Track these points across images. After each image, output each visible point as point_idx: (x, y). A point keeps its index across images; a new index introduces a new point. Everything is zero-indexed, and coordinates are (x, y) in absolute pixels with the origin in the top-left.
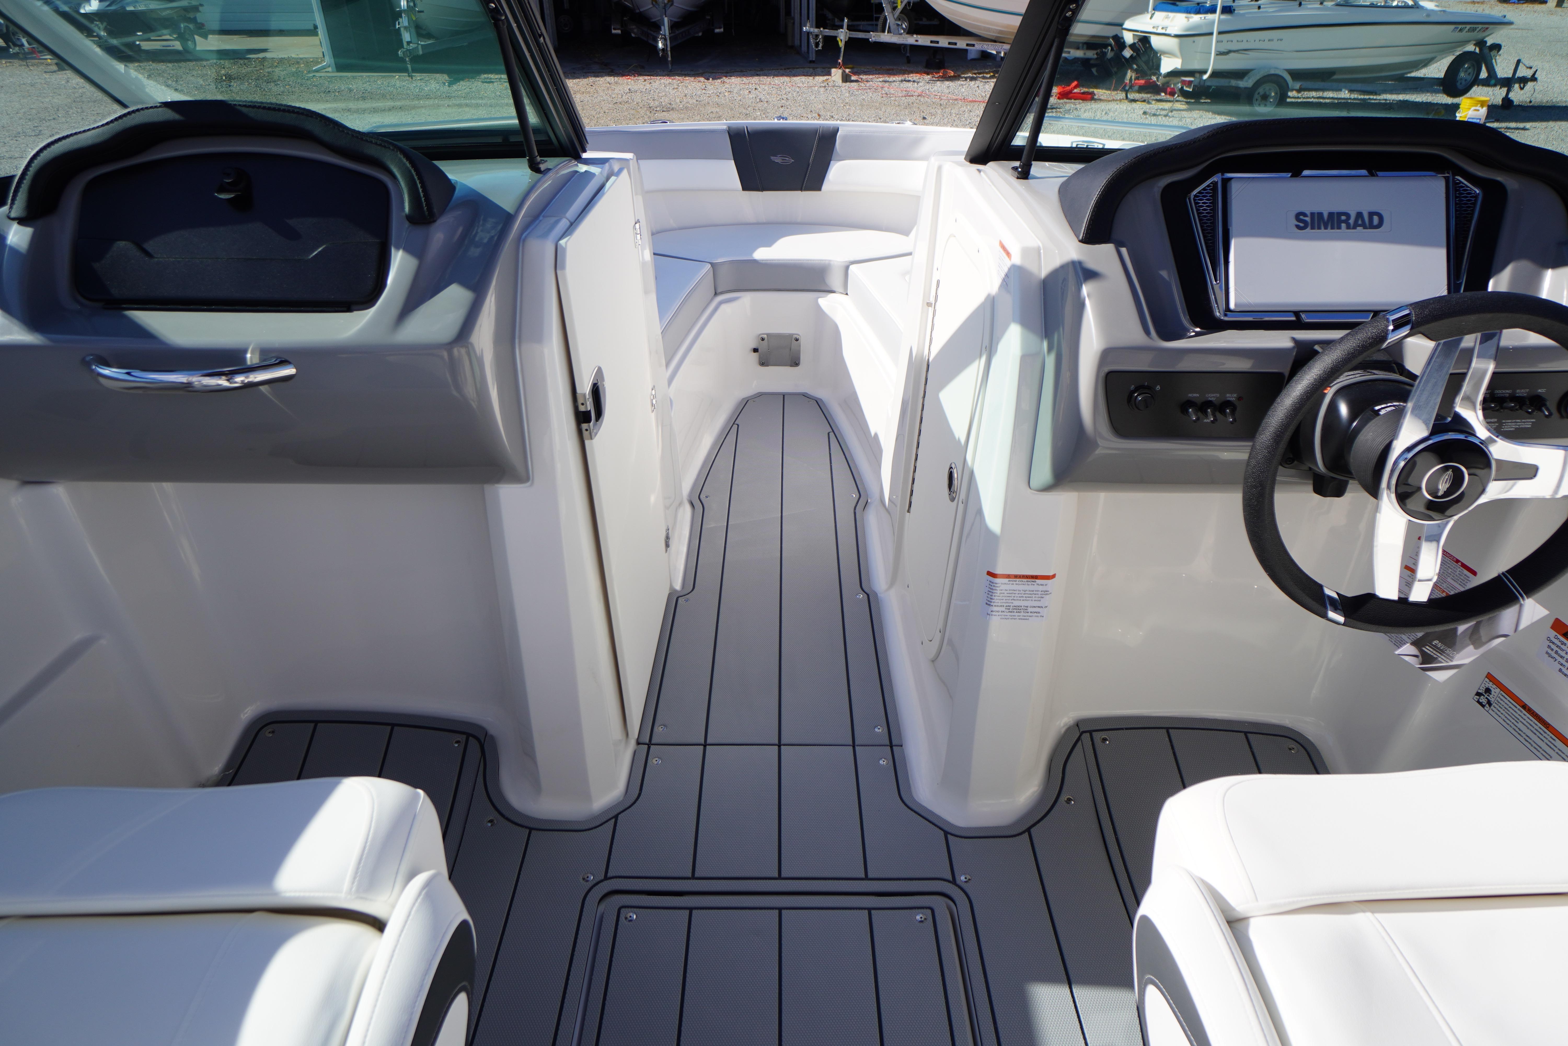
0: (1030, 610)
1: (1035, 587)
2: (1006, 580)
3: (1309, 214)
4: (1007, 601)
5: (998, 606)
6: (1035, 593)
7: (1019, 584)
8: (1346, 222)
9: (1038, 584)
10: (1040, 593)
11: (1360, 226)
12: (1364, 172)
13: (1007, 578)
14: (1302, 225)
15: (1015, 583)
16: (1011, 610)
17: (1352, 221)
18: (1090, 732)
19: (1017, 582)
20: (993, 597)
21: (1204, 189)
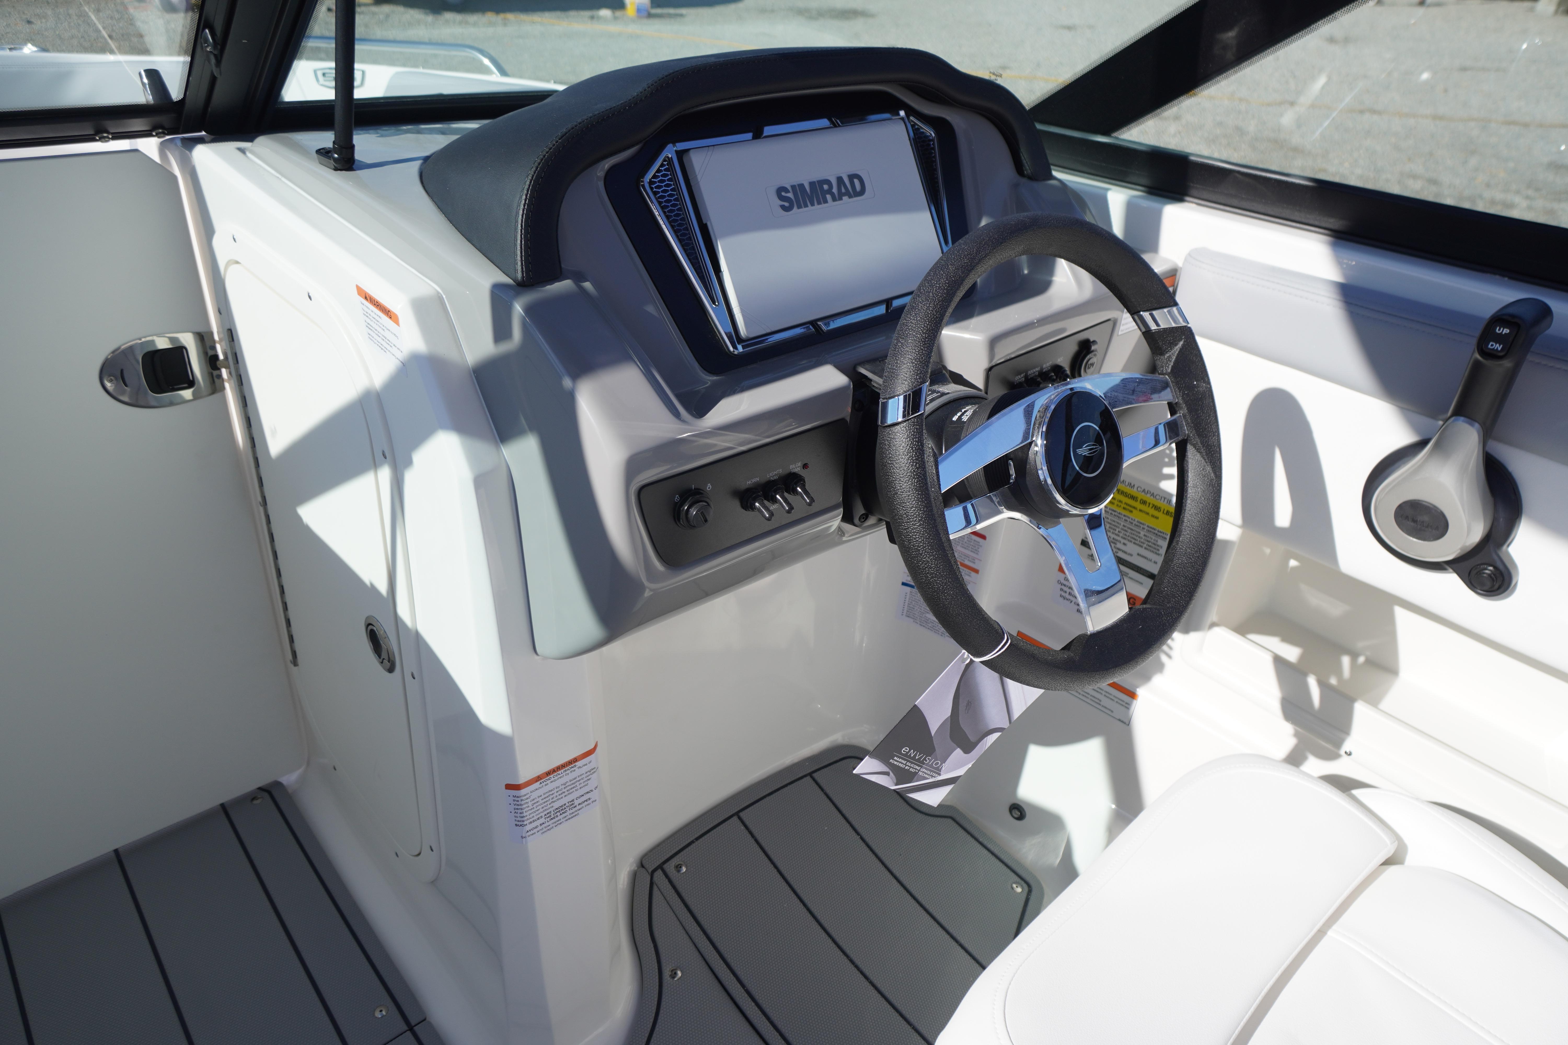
0: (576, 802)
1: (578, 772)
2: (537, 785)
3: (790, 189)
4: (545, 808)
5: (534, 821)
6: (578, 779)
7: (555, 780)
8: (830, 191)
9: (580, 767)
10: (584, 776)
11: (845, 195)
12: (825, 122)
13: (537, 781)
14: (787, 204)
15: (548, 782)
16: (553, 816)
17: (835, 190)
18: (661, 867)
19: (553, 779)
20: (525, 814)
21: (658, 171)
